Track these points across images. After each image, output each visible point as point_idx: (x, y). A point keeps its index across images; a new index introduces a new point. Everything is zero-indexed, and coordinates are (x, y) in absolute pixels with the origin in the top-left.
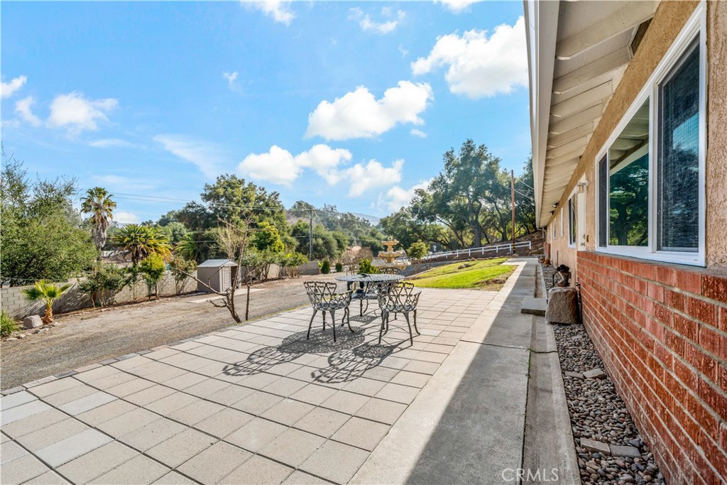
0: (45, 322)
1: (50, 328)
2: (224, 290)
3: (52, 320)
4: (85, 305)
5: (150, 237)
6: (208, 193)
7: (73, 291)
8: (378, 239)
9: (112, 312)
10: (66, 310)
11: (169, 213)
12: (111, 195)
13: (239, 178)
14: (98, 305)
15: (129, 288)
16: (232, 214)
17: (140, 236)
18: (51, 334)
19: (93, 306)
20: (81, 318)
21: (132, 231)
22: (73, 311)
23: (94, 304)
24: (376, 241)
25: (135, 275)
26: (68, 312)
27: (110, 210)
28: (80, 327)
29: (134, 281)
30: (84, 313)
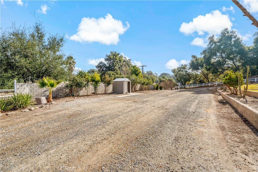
0: (48, 102)
1: (50, 105)
2: (125, 93)
3: (52, 100)
4: (67, 95)
5: (86, 75)
6: (107, 58)
7: (62, 88)
8: (166, 79)
9: (79, 99)
10: (59, 97)
11: (90, 70)
12: (74, 59)
13: (117, 52)
14: (73, 96)
15: (85, 89)
16: (115, 66)
17: (83, 75)
18: (49, 109)
19: (70, 96)
20: (66, 101)
21: (80, 73)
22: (62, 97)
23: (71, 95)
24: (165, 80)
25: (88, 83)
26: (60, 98)
27: (74, 64)
28: (66, 106)
29: (87, 85)
30: (67, 99)
